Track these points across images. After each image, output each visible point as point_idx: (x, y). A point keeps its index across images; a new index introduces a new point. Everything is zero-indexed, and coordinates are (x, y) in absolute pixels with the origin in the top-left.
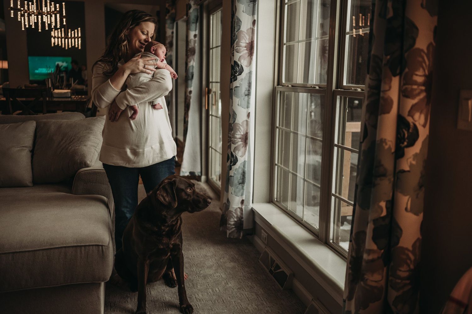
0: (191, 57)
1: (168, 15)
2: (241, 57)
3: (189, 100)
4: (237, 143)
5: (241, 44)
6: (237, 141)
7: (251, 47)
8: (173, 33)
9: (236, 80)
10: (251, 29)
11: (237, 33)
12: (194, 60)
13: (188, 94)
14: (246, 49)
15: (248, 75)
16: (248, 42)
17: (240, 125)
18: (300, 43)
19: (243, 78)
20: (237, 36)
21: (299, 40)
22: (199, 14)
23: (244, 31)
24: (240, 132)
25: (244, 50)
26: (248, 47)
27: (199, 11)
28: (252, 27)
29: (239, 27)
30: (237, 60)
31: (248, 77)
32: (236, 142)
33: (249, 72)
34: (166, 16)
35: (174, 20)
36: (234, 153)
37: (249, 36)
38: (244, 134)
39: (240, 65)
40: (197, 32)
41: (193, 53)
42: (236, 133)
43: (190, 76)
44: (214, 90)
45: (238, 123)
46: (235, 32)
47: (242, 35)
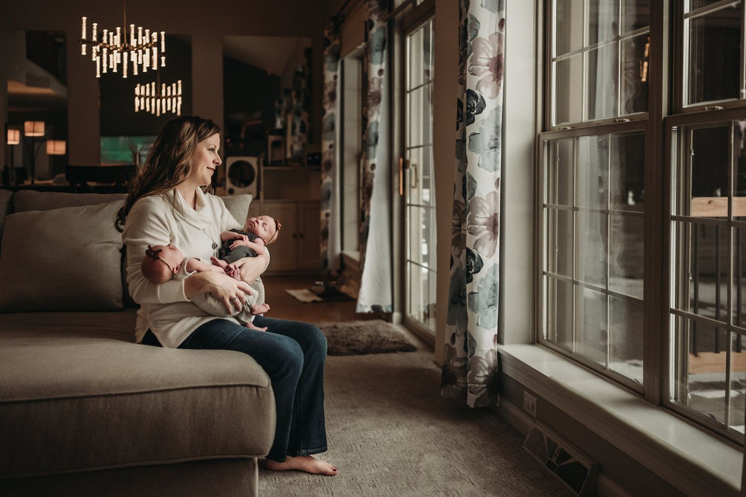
0: (373, 108)
1: (328, 49)
2: (481, 84)
3: (372, 181)
4: (480, 232)
5: (479, 60)
6: (481, 229)
7: (498, 66)
8: (335, 77)
9: (473, 121)
10: (497, 35)
11: (471, 42)
12: (378, 112)
13: (369, 169)
14: (489, 68)
15: (494, 113)
16: (492, 57)
17: (483, 200)
18: (585, 52)
19: (486, 118)
20: (471, 47)
21: (583, 47)
22: (386, 36)
23: (484, 39)
24: (485, 213)
25: (486, 70)
26: (492, 65)
27: (386, 30)
28: (498, 30)
29: (475, 31)
30: (473, 88)
31: (495, 118)
32: (479, 230)
33: (495, 107)
34: (324, 50)
35: (337, 56)
36: (475, 251)
37: (493, 46)
38: (491, 216)
39: (479, 96)
40: (384, 66)
41: (377, 100)
42: (477, 216)
43: (373, 139)
44: (413, 161)
45: (479, 196)
46: (468, 41)
47: (481, 45)
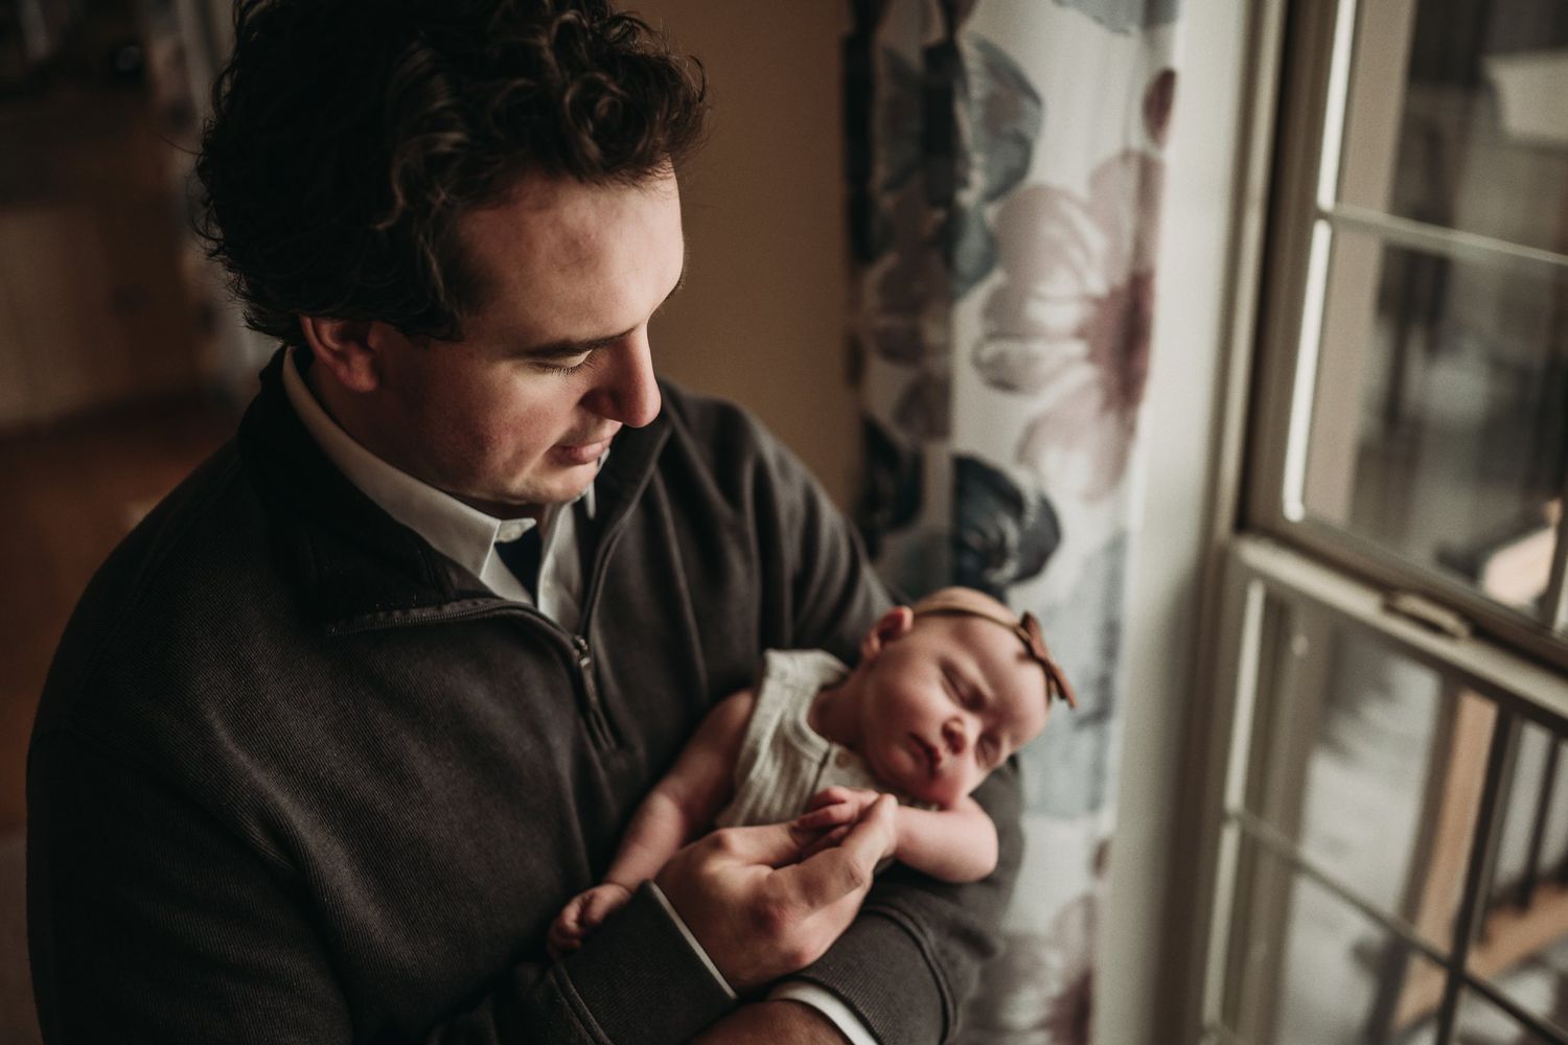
2: (1041, 429)
5: (1037, 309)
7: (1126, 332)
10: (1134, 163)
11: (991, 210)
14: (1083, 348)
15: (1102, 567)
16: (1101, 290)
19: (1064, 595)
23: (1066, 194)
24: (1042, 987)
25: (1068, 362)
26: (1102, 331)
28: (1138, 139)
29: (1016, 149)
30: (999, 454)
31: (1101, 585)
33: (1103, 541)
37: (1111, 227)
38: (1067, 987)
39: (1029, 494)
47: (1050, 230)
